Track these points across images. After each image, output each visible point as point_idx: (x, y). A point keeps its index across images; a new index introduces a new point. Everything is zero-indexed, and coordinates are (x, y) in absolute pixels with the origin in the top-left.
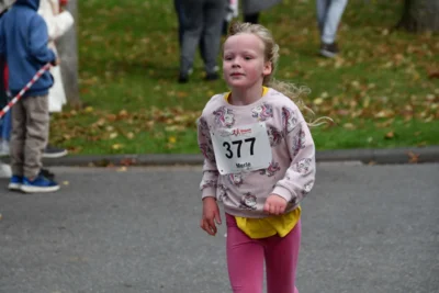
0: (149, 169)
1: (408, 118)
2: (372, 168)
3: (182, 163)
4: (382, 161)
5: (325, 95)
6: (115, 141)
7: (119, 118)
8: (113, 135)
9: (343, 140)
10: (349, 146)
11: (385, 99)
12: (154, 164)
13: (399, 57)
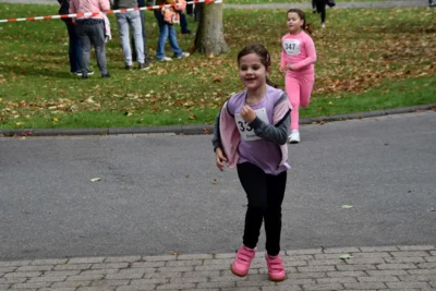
0: (40, 138)
1: (203, 106)
2: (182, 137)
3: (62, 134)
4: (187, 133)
5: (152, 92)
6: (17, 120)
7: (20, 105)
8: (16, 116)
9: (164, 119)
10: (167, 123)
11: (188, 94)
12: (44, 135)
13: (195, 69)
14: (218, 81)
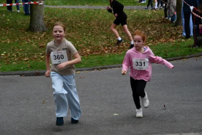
5: (5, 52)
11: (26, 54)
13: (29, 40)
14: (42, 46)
